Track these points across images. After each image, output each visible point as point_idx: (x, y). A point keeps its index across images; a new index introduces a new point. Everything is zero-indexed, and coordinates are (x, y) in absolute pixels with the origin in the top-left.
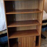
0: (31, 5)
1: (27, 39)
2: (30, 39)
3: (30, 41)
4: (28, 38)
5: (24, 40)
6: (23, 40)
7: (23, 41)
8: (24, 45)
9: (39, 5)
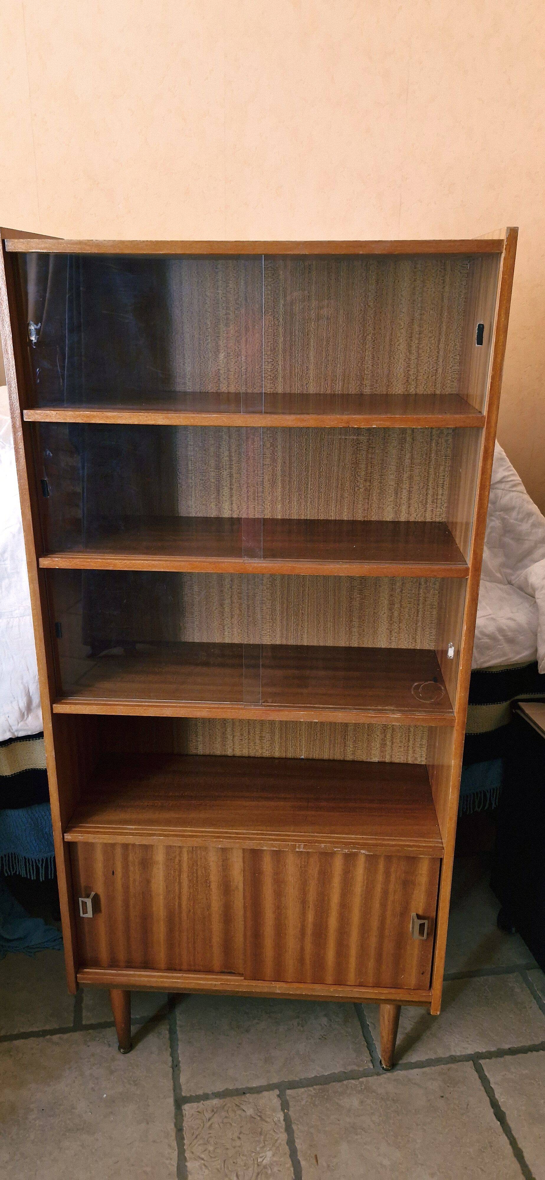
0: (369, 479)
1: (325, 877)
2: (358, 888)
3: (357, 902)
4: (338, 864)
5: (292, 892)
6: (279, 882)
7: (279, 894)
8: (291, 943)
9: (453, 503)
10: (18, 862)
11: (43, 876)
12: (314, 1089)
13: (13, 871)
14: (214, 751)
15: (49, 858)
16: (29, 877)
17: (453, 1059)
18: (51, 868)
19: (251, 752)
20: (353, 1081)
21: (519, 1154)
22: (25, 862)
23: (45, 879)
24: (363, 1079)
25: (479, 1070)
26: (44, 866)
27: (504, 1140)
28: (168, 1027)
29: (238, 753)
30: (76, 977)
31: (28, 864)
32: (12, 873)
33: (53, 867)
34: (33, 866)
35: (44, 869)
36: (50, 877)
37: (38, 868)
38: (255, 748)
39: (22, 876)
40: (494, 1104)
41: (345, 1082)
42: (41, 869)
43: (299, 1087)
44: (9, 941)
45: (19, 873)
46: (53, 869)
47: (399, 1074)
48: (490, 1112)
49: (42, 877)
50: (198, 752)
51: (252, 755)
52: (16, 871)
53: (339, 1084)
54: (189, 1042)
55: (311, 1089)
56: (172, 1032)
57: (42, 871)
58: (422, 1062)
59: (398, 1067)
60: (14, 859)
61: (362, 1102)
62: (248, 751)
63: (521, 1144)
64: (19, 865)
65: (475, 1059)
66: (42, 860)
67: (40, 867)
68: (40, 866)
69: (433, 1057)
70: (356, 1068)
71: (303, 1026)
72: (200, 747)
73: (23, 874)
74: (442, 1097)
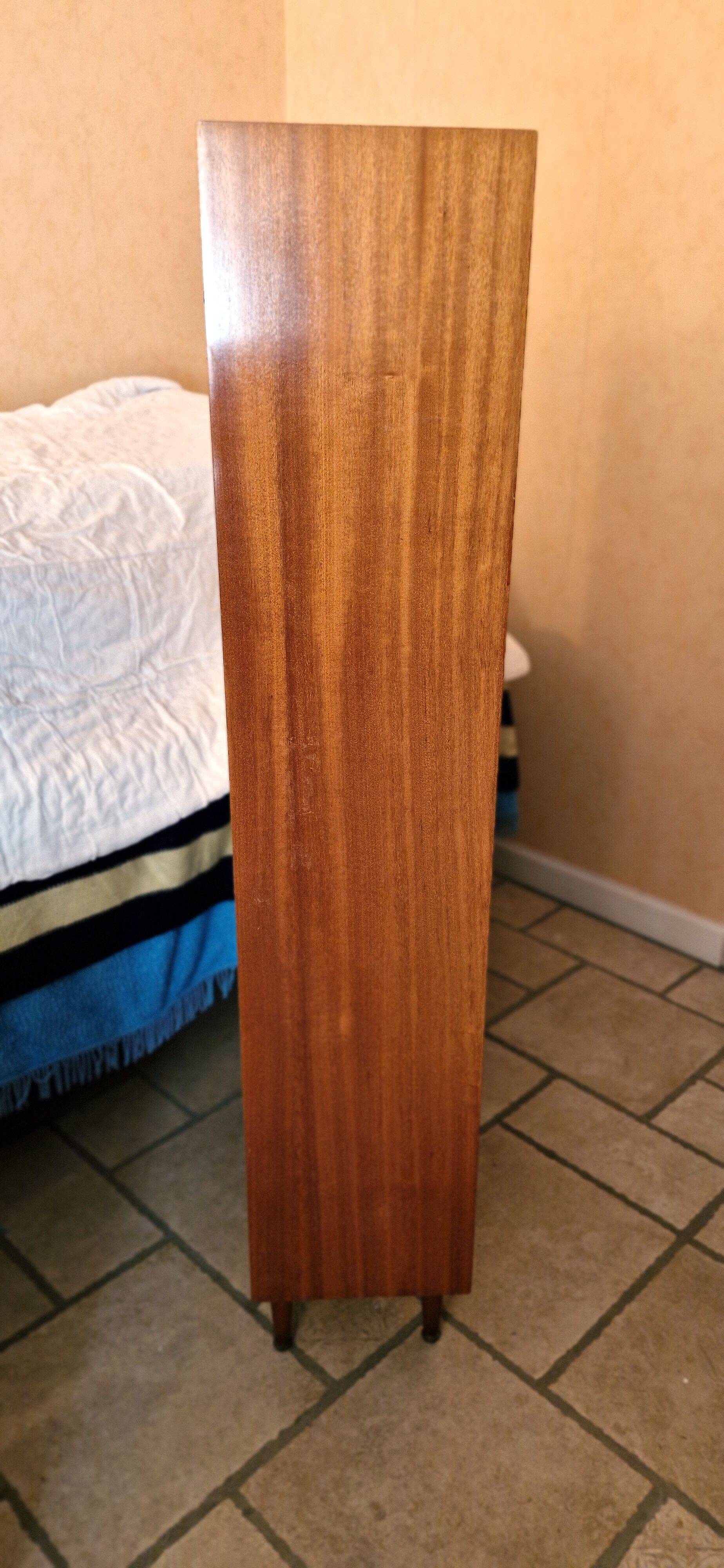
21: (586, 1176)
25: (508, 1128)
27: (568, 1173)
65: (499, 1119)
74: (494, 1165)
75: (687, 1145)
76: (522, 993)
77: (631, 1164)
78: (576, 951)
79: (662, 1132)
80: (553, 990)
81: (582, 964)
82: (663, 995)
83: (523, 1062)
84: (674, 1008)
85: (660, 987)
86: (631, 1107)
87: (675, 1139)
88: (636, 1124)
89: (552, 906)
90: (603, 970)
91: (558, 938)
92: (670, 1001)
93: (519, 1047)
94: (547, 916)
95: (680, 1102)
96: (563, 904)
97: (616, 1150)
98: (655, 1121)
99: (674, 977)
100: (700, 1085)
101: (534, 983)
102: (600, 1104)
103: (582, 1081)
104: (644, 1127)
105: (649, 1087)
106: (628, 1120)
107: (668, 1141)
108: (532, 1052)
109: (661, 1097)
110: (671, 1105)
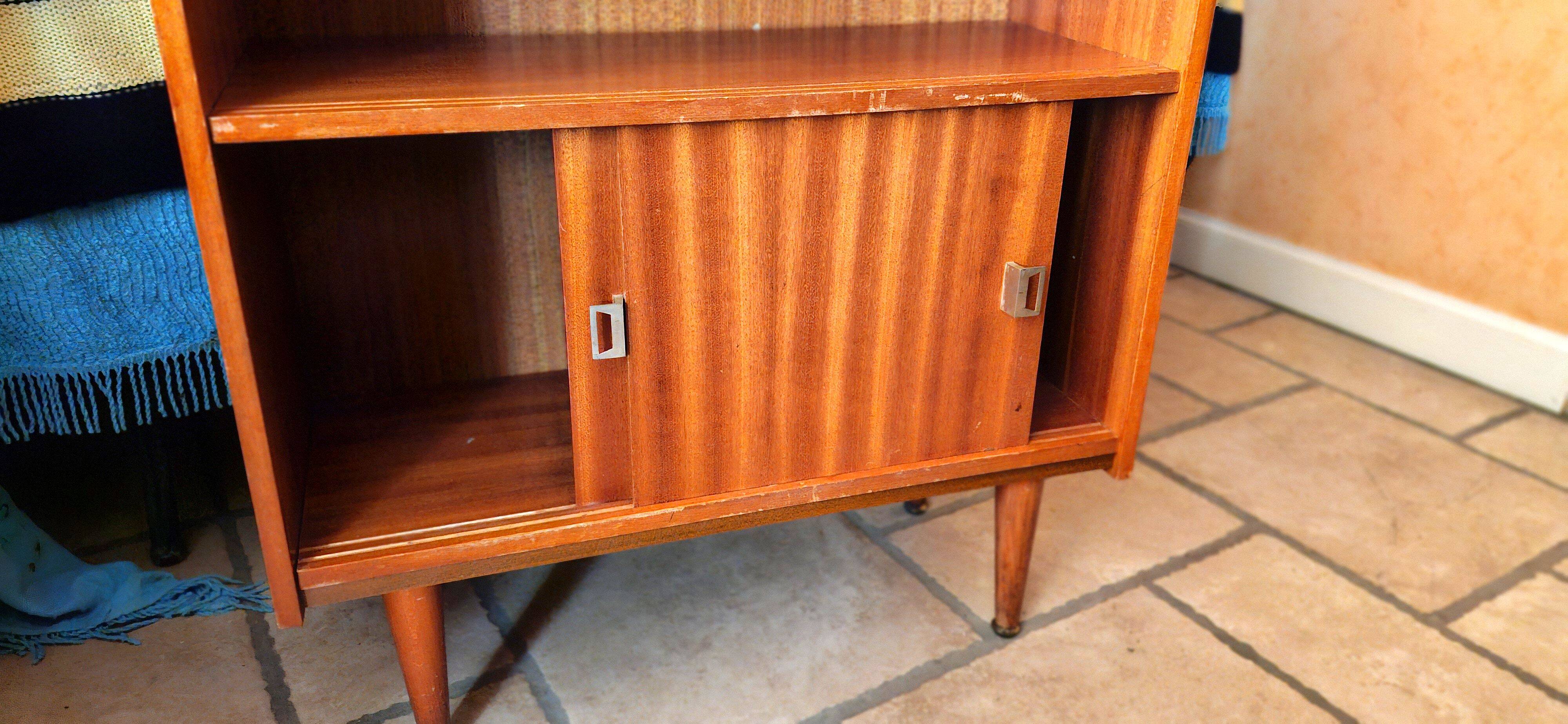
10: (40, 400)
11: (122, 418)
12: (896, 704)
13: (28, 428)
14: (551, 21)
15: (131, 367)
16: (79, 431)
17: (1110, 592)
18: (141, 396)
19: (639, 20)
20: (960, 671)
21: (1314, 698)
22: (62, 390)
23: (127, 425)
24: (978, 662)
25: (1162, 594)
26: (119, 390)
27: (1277, 685)
28: (526, 685)
29: (608, 25)
30: (296, 576)
31: (70, 395)
32: (26, 433)
33: (145, 393)
34: (85, 393)
35: (119, 397)
36: (140, 422)
37: (102, 401)
38: (648, 10)
39: (56, 433)
40: (1223, 637)
41: (948, 676)
42: (112, 402)
43: (863, 710)
44: (49, 621)
45: (47, 427)
46: (147, 400)
47: (1032, 638)
48: (1225, 651)
49: (118, 422)
50: (511, 27)
51: (643, 27)
52: (37, 427)
53: (938, 683)
54: (590, 699)
55: (888, 705)
56: (538, 691)
57: (117, 410)
58: (1061, 609)
59: (1026, 628)
60: (24, 394)
61: (998, 699)
62: (634, 20)
63: (1308, 682)
64: (42, 406)
65: (1145, 579)
66: (113, 374)
67: (110, 395)
68: (107, 391)
69: (1076, 596)
70: (953, 648)
71: (813, 610)
72: (515, 13)
73: (60, 426)
74: (1131, 650)
75: (1528, 678)
76: (1202, 409)
77: (1409, 692)
78: (1298, 366)
79: (1470, 645)
80: (1258, 410)
81: (1310, 384)
82: (1460, 440)
83: (1201, 502)
84: (1481, 461)
85: (1455, 427)
86: (1404, 596)
87: (1500, 663)
88: (1418, 625)
89: (1262, 309)
90: (1350, 395)
91: (1269, 348)
92: (1474, 451)
93: (1192, 478)
94: (1250, 321)
95: (1505, 601)
96: (1277, 309)
97: (1380, 664)
98: (1455, 626)
99: (1478, 417)
100: (1543, 580)
101: (1225, 398)
102: (1343, 583)
103: (1308, 543)
104: (1433, 634)
105: (1441, 570)
106: (1401, 617)
107: (1487, 663)
108: (1219, 490)
109: (1466, 590)
110: (1485, 605)
